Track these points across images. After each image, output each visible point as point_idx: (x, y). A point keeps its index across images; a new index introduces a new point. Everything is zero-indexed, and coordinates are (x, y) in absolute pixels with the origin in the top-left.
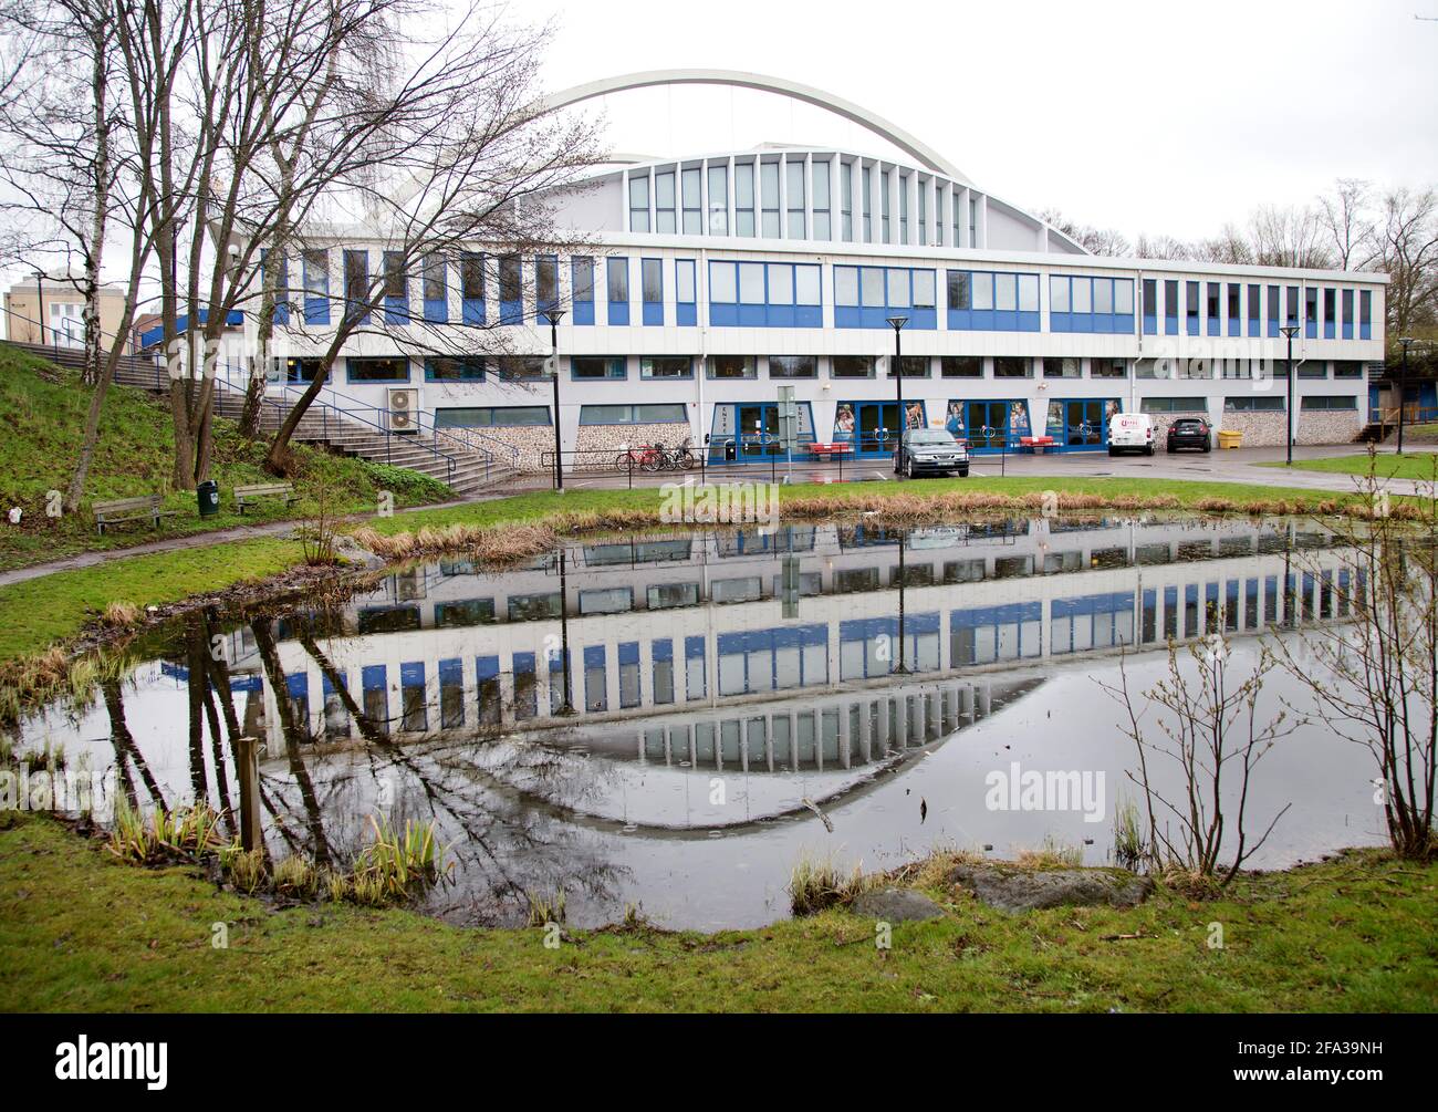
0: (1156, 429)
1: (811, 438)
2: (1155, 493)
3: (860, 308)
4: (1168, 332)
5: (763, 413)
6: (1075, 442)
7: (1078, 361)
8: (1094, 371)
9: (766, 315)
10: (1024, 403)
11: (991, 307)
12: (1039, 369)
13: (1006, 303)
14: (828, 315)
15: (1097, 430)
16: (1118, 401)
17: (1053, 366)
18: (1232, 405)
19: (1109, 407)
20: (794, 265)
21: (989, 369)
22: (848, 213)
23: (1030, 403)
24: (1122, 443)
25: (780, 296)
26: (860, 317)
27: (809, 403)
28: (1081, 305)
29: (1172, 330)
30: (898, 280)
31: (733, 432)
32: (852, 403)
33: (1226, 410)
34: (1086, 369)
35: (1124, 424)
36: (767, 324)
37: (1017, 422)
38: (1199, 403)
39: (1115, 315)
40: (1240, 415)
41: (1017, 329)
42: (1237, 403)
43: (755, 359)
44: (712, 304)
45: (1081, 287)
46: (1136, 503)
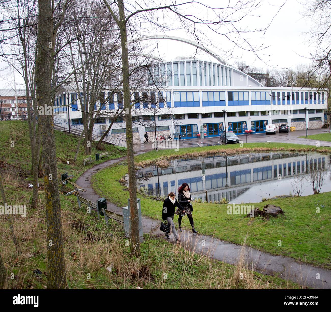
0: (276, 128)
1: (197, 133)
2: (280, 147)
3: (208, 101)
4: (278, 104)
5: (186, 127)
6: (257, 131)
7: (258, 112)
8: (261, 114)
9: (187, 104)
10: (246, 122)
11: (238, 100)
12: (249, 114)
13: (241, 99)
14: (201, 104)
15: (262, 128)
16: (267, 121)
17: (252, 113)
18: (293, 121)
19: (265, 122)
20: (193, 92)
21: (237, 115)
22: (201, 75)
23: (247, 122)
24: (269, 132)
25: (190, 100)
26: (208, 103)
27: (197, 124)
28: (258, 99)
29: (279, 104)
30: (217, 94)
31: (180, 132)
32: (206, 124)
33: (292, 122)
34: (260, 113)
35: (269, 127)
36: (187, 106)
37: (244, 127)
38: (285, 120)
39: (266, 100)
40: (295, 123)
41: (244, 105)
42: (294, 120)
43: (184, 115)
44: (175, 102)
45: (258, 94)
46: (276, 149)
